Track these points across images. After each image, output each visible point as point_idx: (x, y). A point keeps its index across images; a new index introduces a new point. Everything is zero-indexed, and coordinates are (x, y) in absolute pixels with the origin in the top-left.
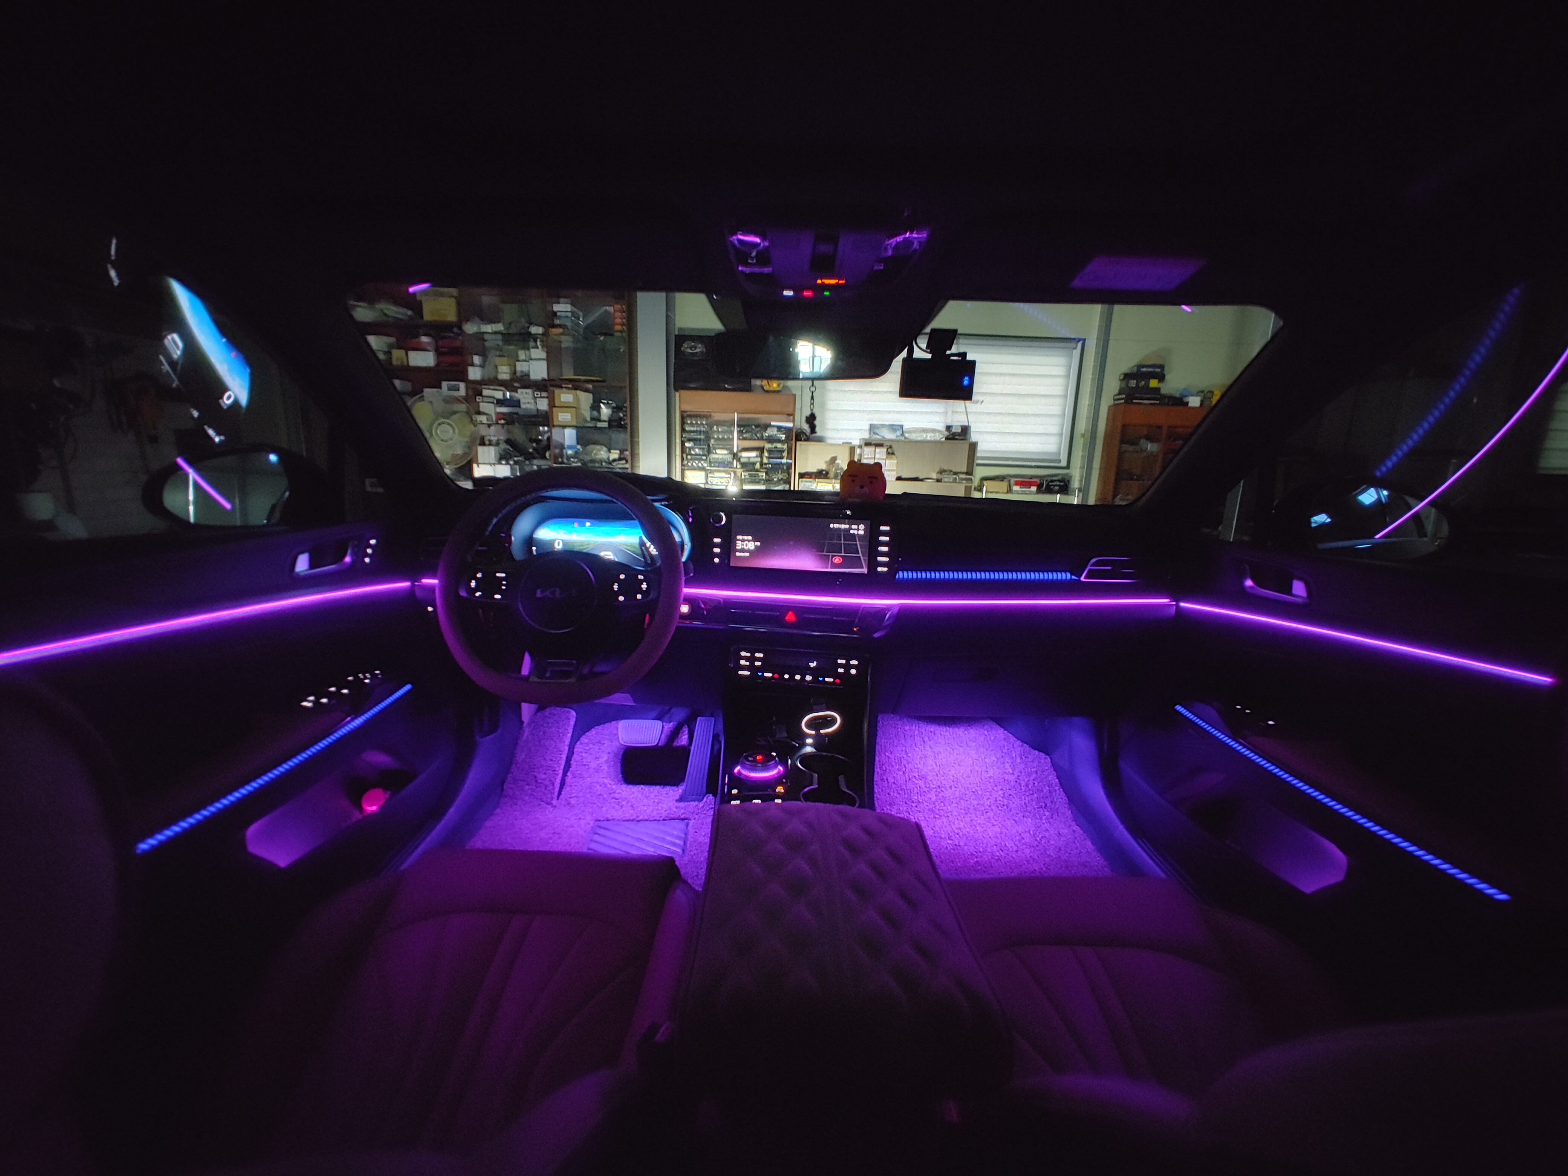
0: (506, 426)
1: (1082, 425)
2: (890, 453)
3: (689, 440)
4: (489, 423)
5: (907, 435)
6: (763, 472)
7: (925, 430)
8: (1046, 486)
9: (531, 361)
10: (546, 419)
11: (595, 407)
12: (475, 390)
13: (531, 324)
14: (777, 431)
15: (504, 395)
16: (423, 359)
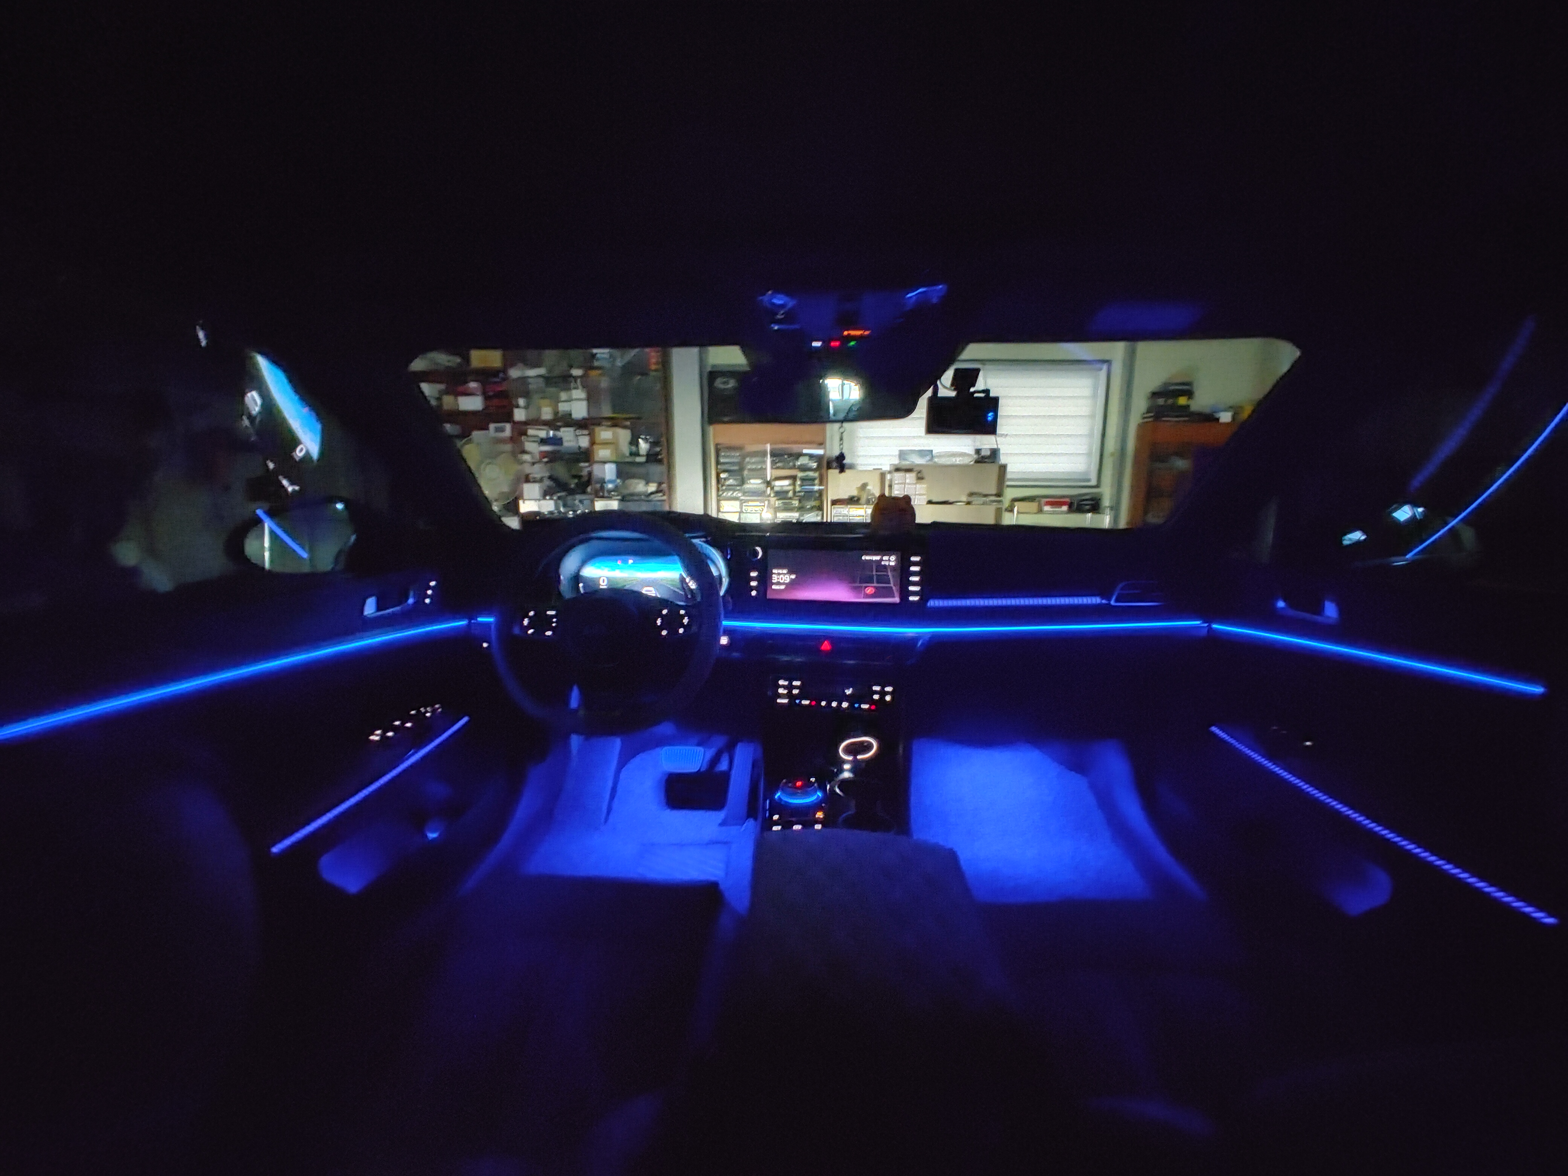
0: (549, 465)
1: (1111, 445)
2: (920, 478)
3: (725, 471)
4: (534, 461)
5: (936, 460)
6: (796, 500)
7: (954, 455)
8: (1077, 506)
9: (572, 403)
10: (586, 455)
11: (634, 442)
12: (520, 430)
13: (571, 367)
14: (809, 460)
15: (548, 433)
16: (472, 403)
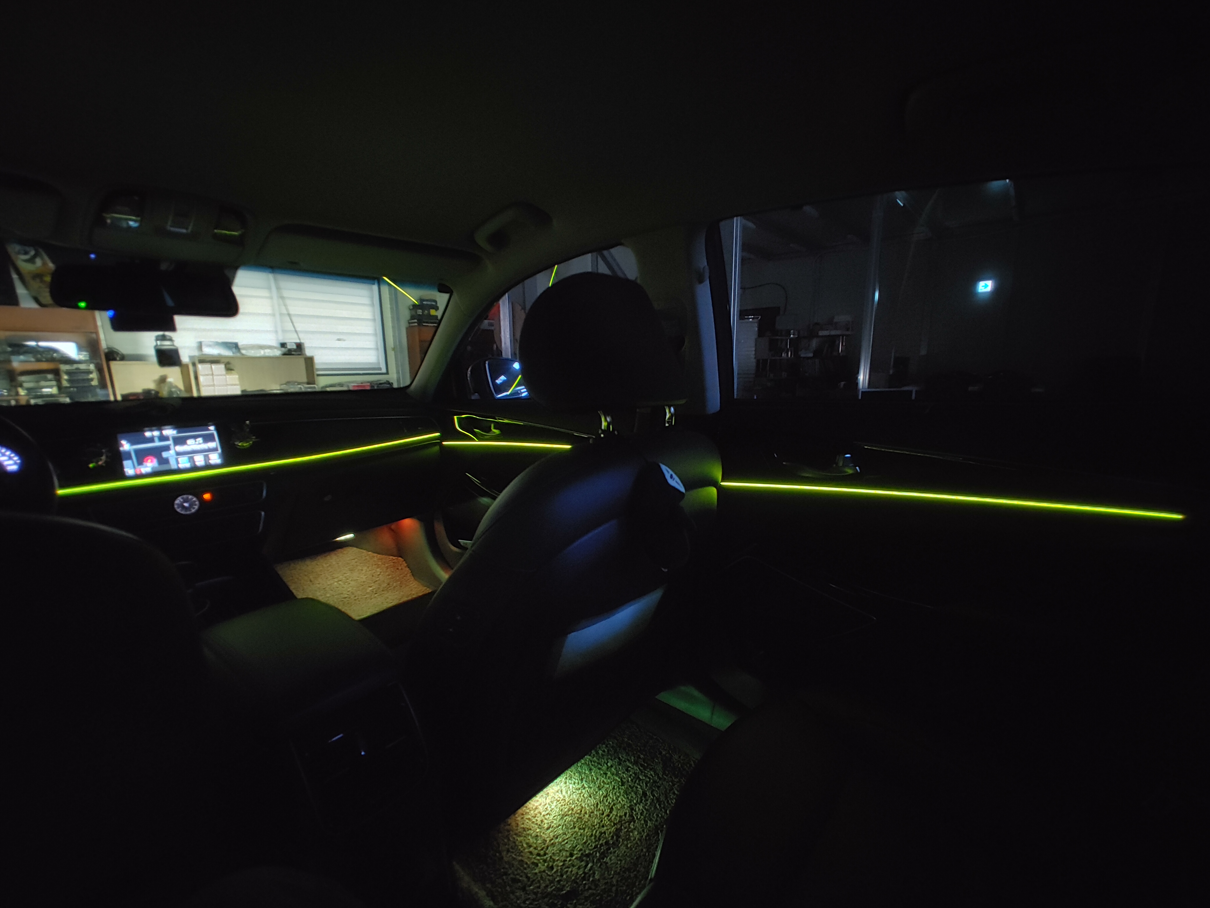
1: (391, 342)
2: (229, 368)
5: (243, 352)
7: (260, 347)
